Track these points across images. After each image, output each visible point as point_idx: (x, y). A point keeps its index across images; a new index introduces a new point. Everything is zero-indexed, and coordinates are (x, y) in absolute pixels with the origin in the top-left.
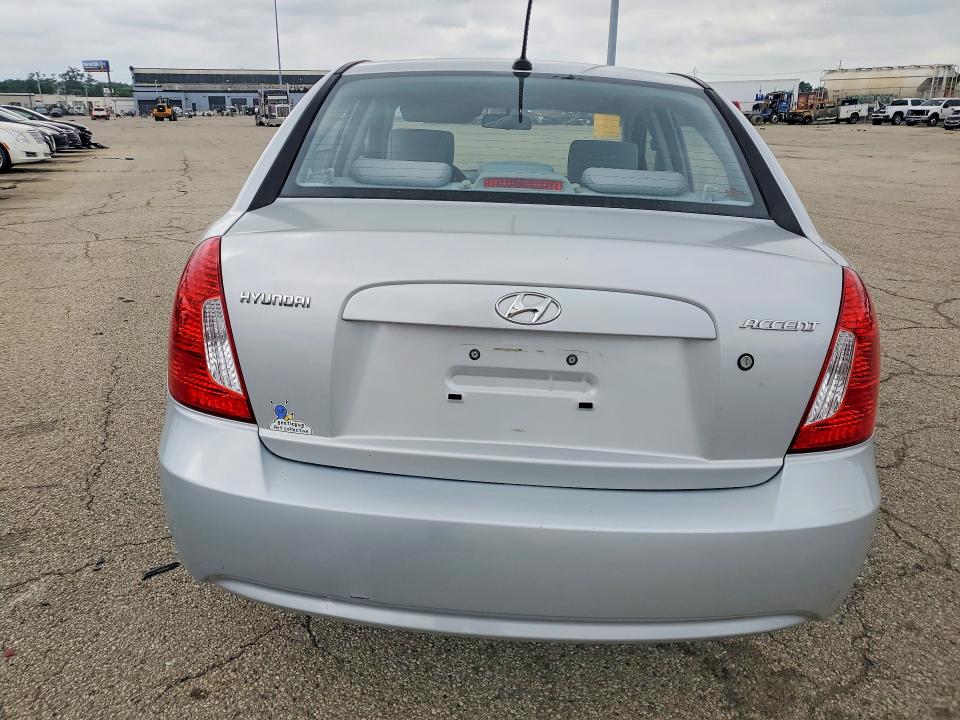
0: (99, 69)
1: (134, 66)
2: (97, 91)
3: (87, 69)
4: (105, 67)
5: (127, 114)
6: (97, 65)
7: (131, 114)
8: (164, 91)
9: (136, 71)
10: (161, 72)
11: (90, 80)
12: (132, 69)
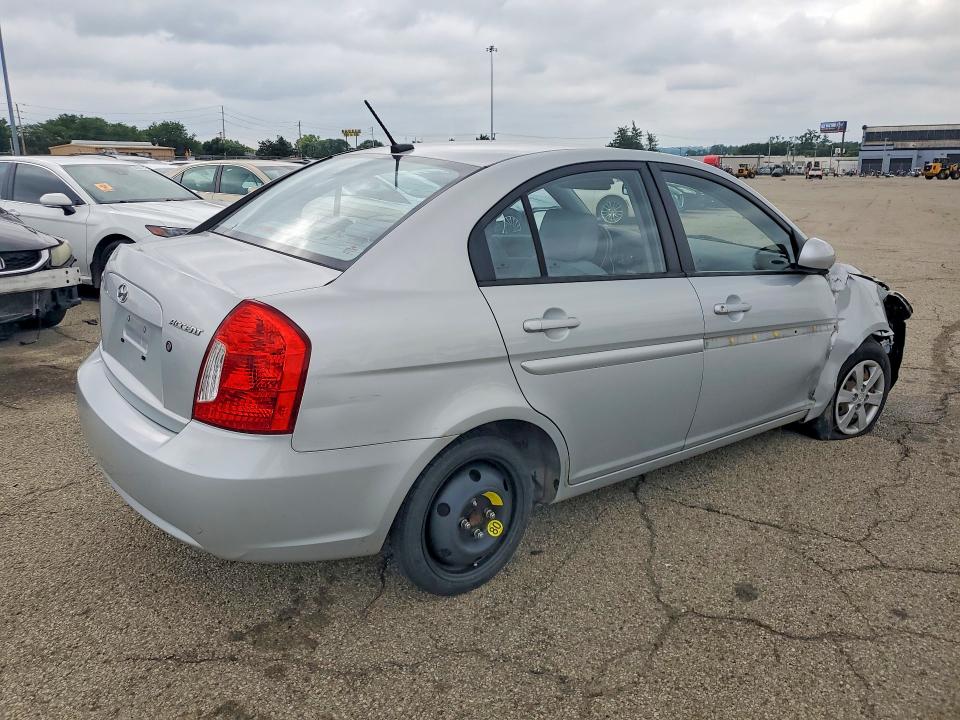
0: (835, 130)
1: (868, 125)
2: (827, 151)
3: (822, 131)
4: (842, 127)
5: (848, 174)
6: (834, 125)
7: (851, 174)
8: (895, 149)
9: (868, 130)
10: (897, 129)
11: (825, 140)
12: (865, 128)
